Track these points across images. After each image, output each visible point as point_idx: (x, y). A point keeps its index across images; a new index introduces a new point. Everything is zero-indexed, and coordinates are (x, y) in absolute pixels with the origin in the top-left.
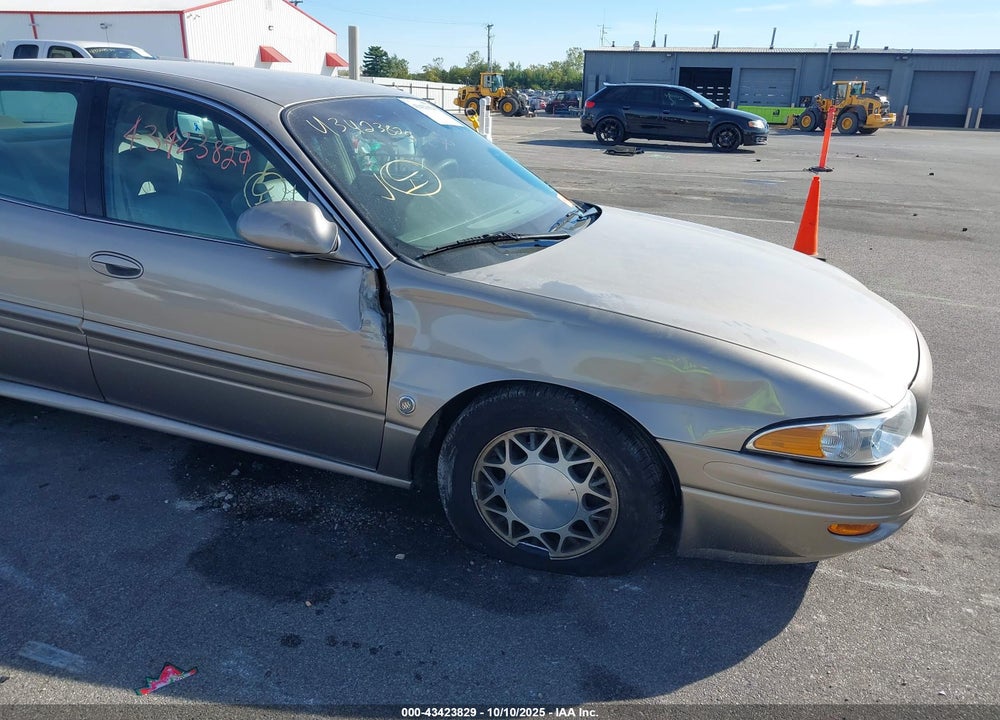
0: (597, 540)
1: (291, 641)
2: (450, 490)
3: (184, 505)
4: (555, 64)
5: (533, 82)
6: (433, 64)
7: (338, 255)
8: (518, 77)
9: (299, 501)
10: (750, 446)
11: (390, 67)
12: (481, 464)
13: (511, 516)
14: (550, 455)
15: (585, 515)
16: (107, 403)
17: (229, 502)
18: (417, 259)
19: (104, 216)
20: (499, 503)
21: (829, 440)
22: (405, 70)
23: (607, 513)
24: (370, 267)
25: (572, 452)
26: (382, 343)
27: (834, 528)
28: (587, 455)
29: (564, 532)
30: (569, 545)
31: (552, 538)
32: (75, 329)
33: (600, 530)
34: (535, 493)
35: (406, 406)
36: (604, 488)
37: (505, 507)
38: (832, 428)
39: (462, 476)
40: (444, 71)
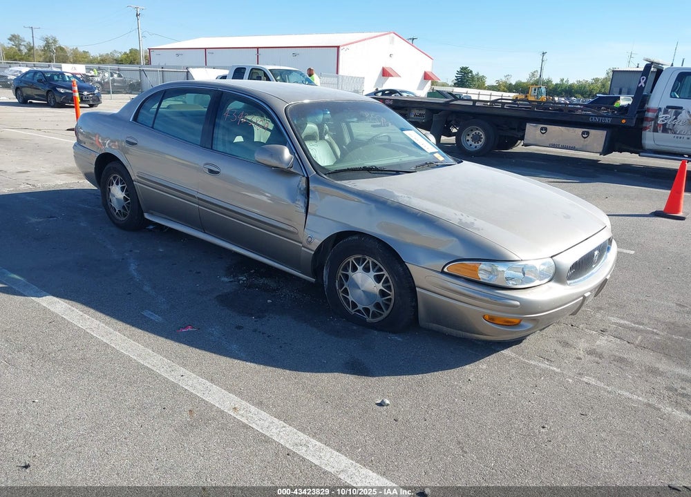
0: (386, 313)
1: (239, 328)
2: (327, 283)
3: (226, 279)
4: (596, 80)
5: (577, 92)
6: (504, 79)
7: (292, 170)
8: (565, 89)
9: (273, 285)
10: (445, 270)
11: (473, 81)
12: (341, 272)
13: (351, 298)
14: (367, 269)
15: (380, 300)
16: (205, 233)
17: (244, 281)
18: (325, 174)
19: (212, 149)
20: (346, 291)
21: (484, 272)
22: (484, 83)
23: (389, 300)
24: (304, 176)
25: (376, 269)
26: (303, 211)
27: (487, 317)
28: (382, 271)
29: (372, 309)
30: (374, 315)
31: (367, 310)
32: (194, 197)
33: (387, 309)
34: (360, 287)
35: (310, 239)
36: (389, 288)
37: (348, 293)
38: (483, 266)
39: (332, 277)
40: (511, 84)
